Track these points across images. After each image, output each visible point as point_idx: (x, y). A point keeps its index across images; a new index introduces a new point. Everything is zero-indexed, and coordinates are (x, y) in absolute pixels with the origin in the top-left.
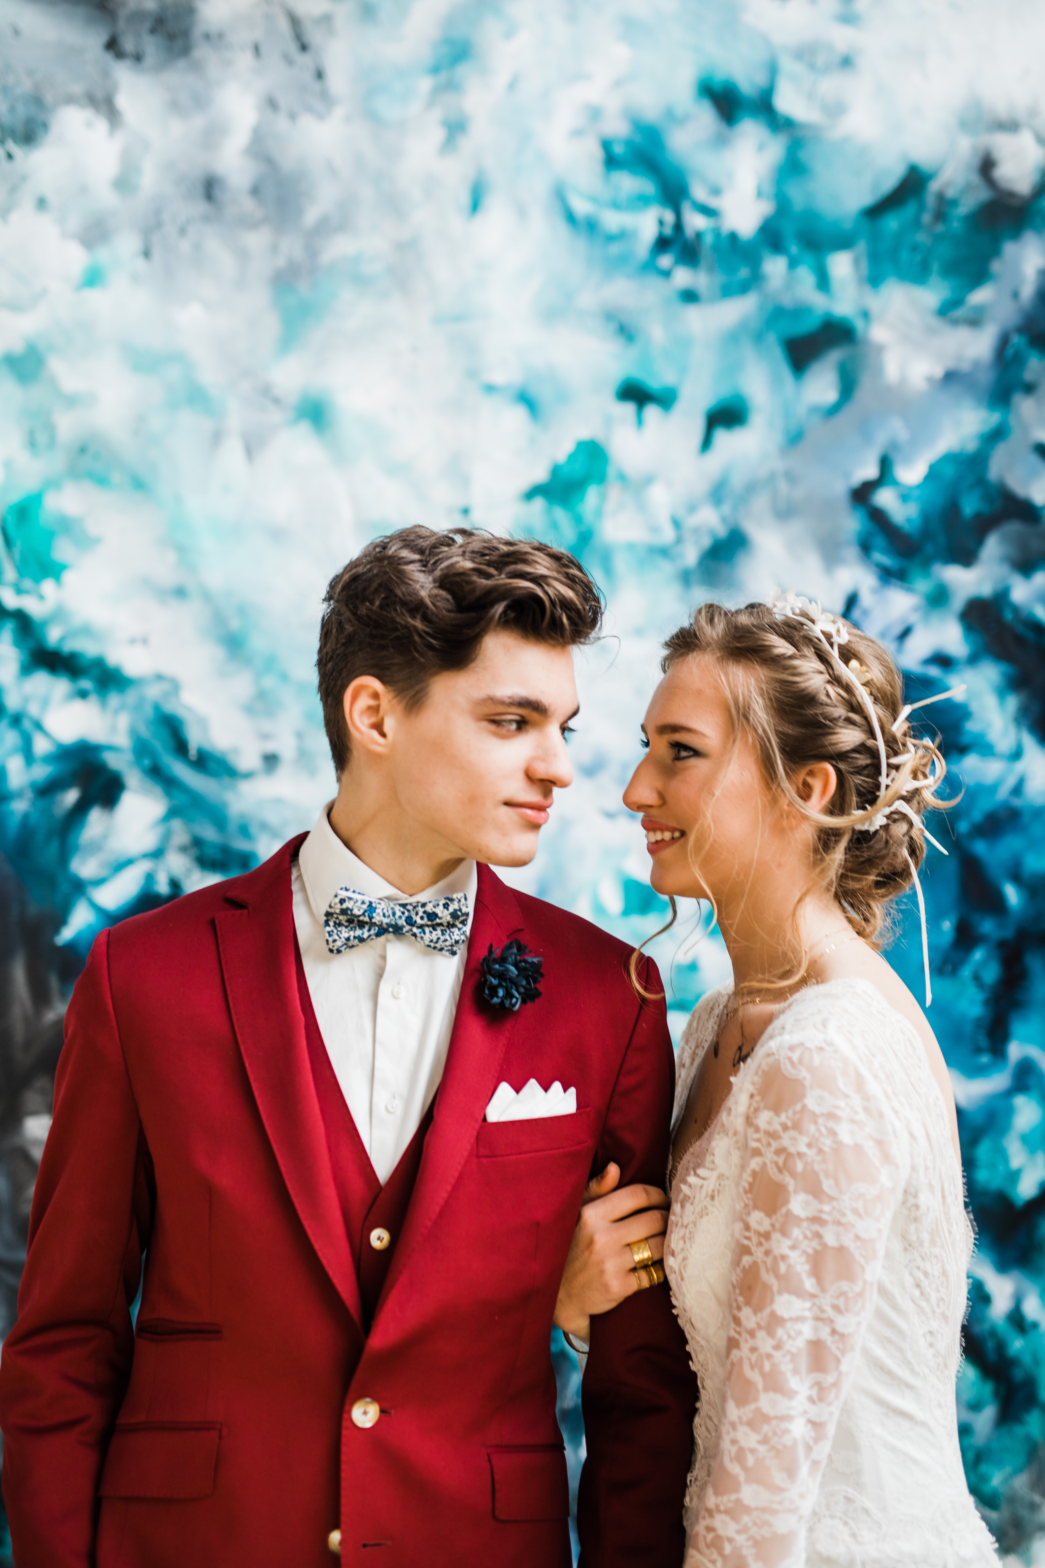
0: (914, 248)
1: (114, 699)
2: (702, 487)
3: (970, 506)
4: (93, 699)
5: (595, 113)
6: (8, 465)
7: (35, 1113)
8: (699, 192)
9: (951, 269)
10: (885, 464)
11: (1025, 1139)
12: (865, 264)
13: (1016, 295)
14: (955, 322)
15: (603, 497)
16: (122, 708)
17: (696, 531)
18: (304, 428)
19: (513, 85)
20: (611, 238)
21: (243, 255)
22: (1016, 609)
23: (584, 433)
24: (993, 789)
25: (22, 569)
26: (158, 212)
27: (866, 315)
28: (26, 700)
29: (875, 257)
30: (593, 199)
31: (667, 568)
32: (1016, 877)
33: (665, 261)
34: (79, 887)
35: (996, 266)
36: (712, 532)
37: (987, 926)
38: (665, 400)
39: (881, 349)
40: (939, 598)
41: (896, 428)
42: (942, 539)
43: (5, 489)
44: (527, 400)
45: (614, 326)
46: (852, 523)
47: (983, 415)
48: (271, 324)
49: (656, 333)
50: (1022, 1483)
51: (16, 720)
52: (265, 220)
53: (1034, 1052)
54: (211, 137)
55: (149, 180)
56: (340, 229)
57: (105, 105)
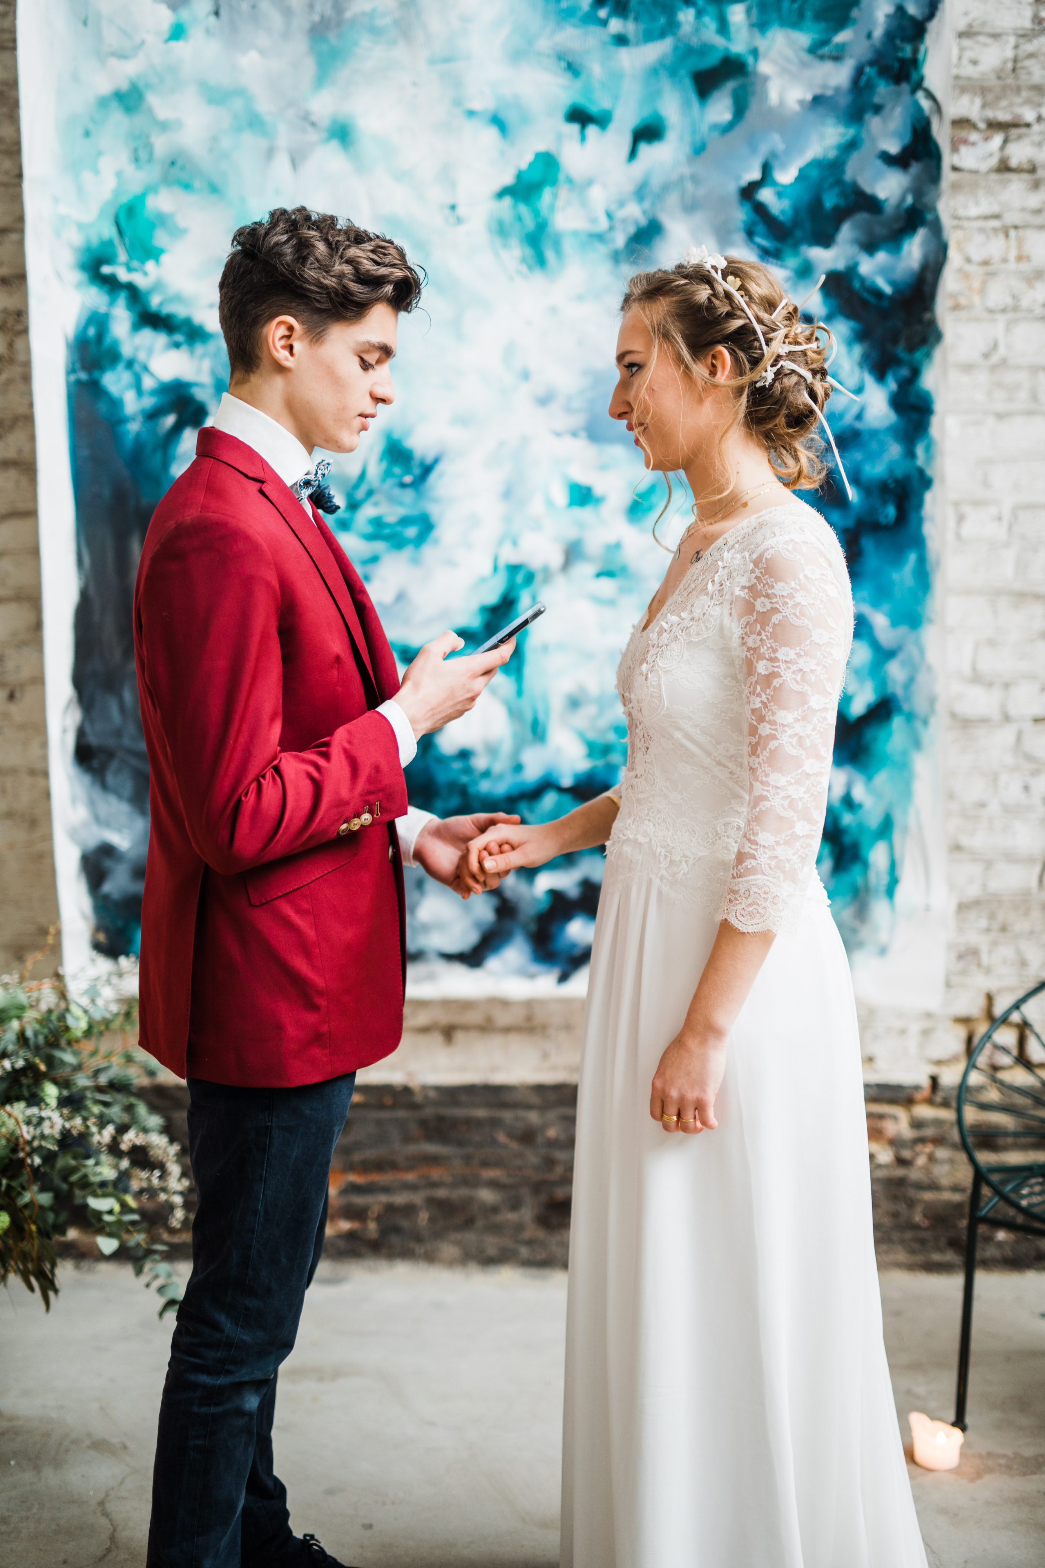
1: (199, 349)
2: (629, 187)
3: (830, 201)
4: (184, 348)
6: (119, 174)
9: (821, 15)
10: (766, 169)
12: (755, 12)
13: (869, 36)
14: (822, 58)
15: (555, 196)
16: (205, 354)
17: (624, 221)
18: (334, 145)
21: (287, 13)
22: (862, 280)
23: (541, 147)
24: (840, 417)
25: (131, 252)
27: (755, 52)
28: (137, 349)
29: (762, 8)
31: (602, 250)
33: (603, 13)
35: (855, 13)
36: (636, 223)
38: (601, 121)
39: (766, 79)
40: (805, 271)
41: (776, 141)
42: (808, 226)
43: (117, 193)
44: (498, 122)
45: (563, 64)
46: (741, 215)
47: (841, 129)
48: (309, 66)
49: (596, 69)
50: (848, 914)
51: (130, 364)
53: (866, 609)
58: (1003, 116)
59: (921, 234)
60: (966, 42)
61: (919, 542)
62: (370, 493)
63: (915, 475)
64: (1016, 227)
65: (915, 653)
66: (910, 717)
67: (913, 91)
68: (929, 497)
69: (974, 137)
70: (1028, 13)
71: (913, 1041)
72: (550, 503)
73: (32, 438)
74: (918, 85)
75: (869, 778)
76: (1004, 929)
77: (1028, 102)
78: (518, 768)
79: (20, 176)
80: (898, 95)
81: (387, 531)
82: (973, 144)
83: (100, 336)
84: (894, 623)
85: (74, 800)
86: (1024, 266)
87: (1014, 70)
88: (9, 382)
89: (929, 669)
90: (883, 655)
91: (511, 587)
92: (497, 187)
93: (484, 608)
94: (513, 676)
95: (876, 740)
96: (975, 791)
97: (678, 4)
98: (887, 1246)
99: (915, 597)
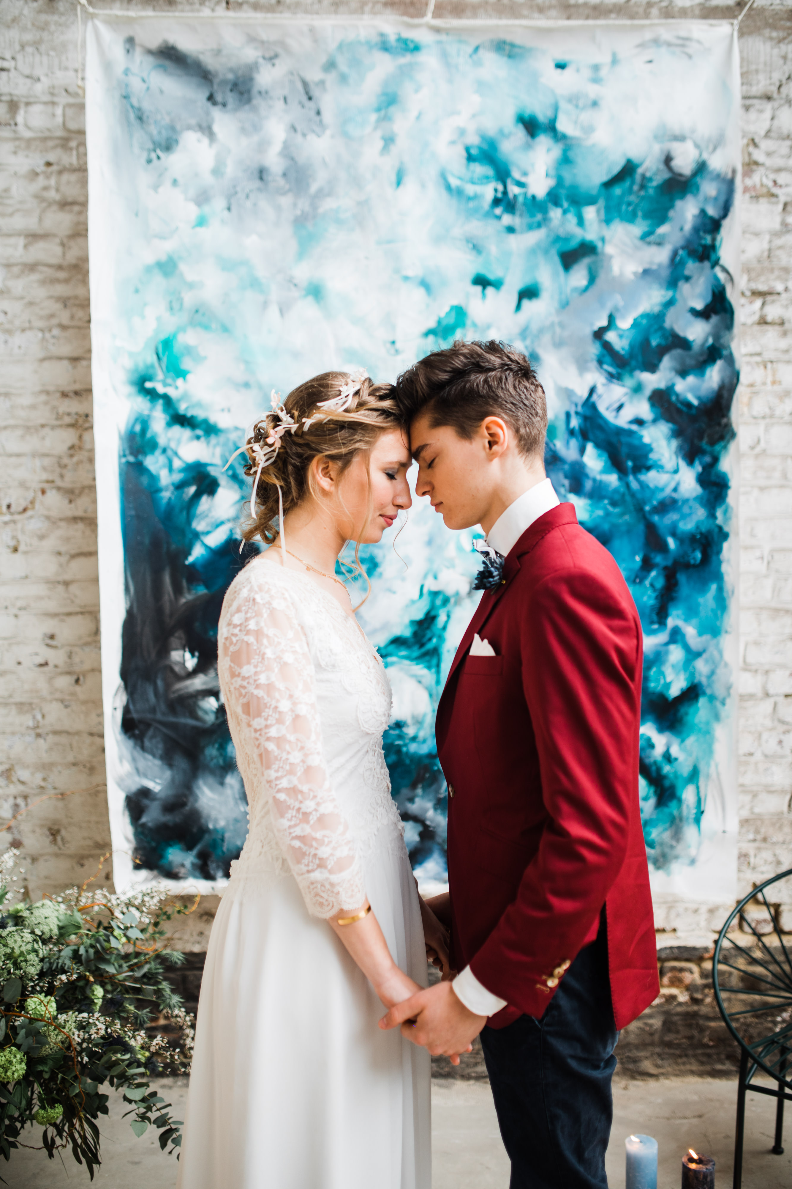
0: (629, 204)
1: (213, 439)
2: (517, 329)
3: (655, 341)
4: (203, 439)
5: (462, 132)
6: (159, 319)
7: (176, 649)
8: (516, 174)
9: (647, 216)
10: (611, 318)
11: (673, 666)
12: (603, 212)
13: (682, 229)
14: (649, 243)
16: (218, 444)
18: (310, 299)
19: (418, 118)
20: (469, 199)
21: (278, 209)
22: (677, 395)
23: (455, 302)
24: (662, 490)
25: (167, 373)
26: (234, 187)
27: (603, 240)
28: (169, 440)
29: (608, 209)
30: (460, 178)
32: (674, 535)
33: (498, 211)
34: (197, 536)
35: (671, 213)
37: (658, 559)
38: (497, 285)
39: (610, 257)
40: (638, 389)
41: (617, 300)
42: (640, 358)
43: (157, 332)
44: (425, 285)
45: (471, 246)
46: (594, 349)
47: (663, 292)
48: (293, 245)
49: (493, 249)
50: (667, 836)
51: (164, 451)
52: (290, 190)
53: (680, 623)
54: (262, 146)
55: (230, 170)
56: (329, 195)
57: (207, 130)
58: (762, 287)
59: (719, 364)
61: (718, 577)
63: (716, 530)
64: (772, 362)
65: (715, 653)
66: (712, 698)
67: (713, 267)
68: (725, 545)
70: (778, 219)
71: (703, 915)
73: (94, 502)
74: (716, 263)
75: (683, 741)
76: (765, 840)
77: (779, 278)
79: (89, 321)
80: (702, 269)
82: (743, 305)
83: (144, 431)
84: (700, 634)
85: (121, 759)
86: (777, 388)
87: (769, 257)
88: (80, 462)
89: (726, 665)
90: (693, 655)
91: (433, 607)
92: (424, 328)
93: (413, 622)
94: (434, 670)
95: (687, 714)
96: (746, 744)
97: (550, 205)
98: (684, 1059)
99: (716, 615)
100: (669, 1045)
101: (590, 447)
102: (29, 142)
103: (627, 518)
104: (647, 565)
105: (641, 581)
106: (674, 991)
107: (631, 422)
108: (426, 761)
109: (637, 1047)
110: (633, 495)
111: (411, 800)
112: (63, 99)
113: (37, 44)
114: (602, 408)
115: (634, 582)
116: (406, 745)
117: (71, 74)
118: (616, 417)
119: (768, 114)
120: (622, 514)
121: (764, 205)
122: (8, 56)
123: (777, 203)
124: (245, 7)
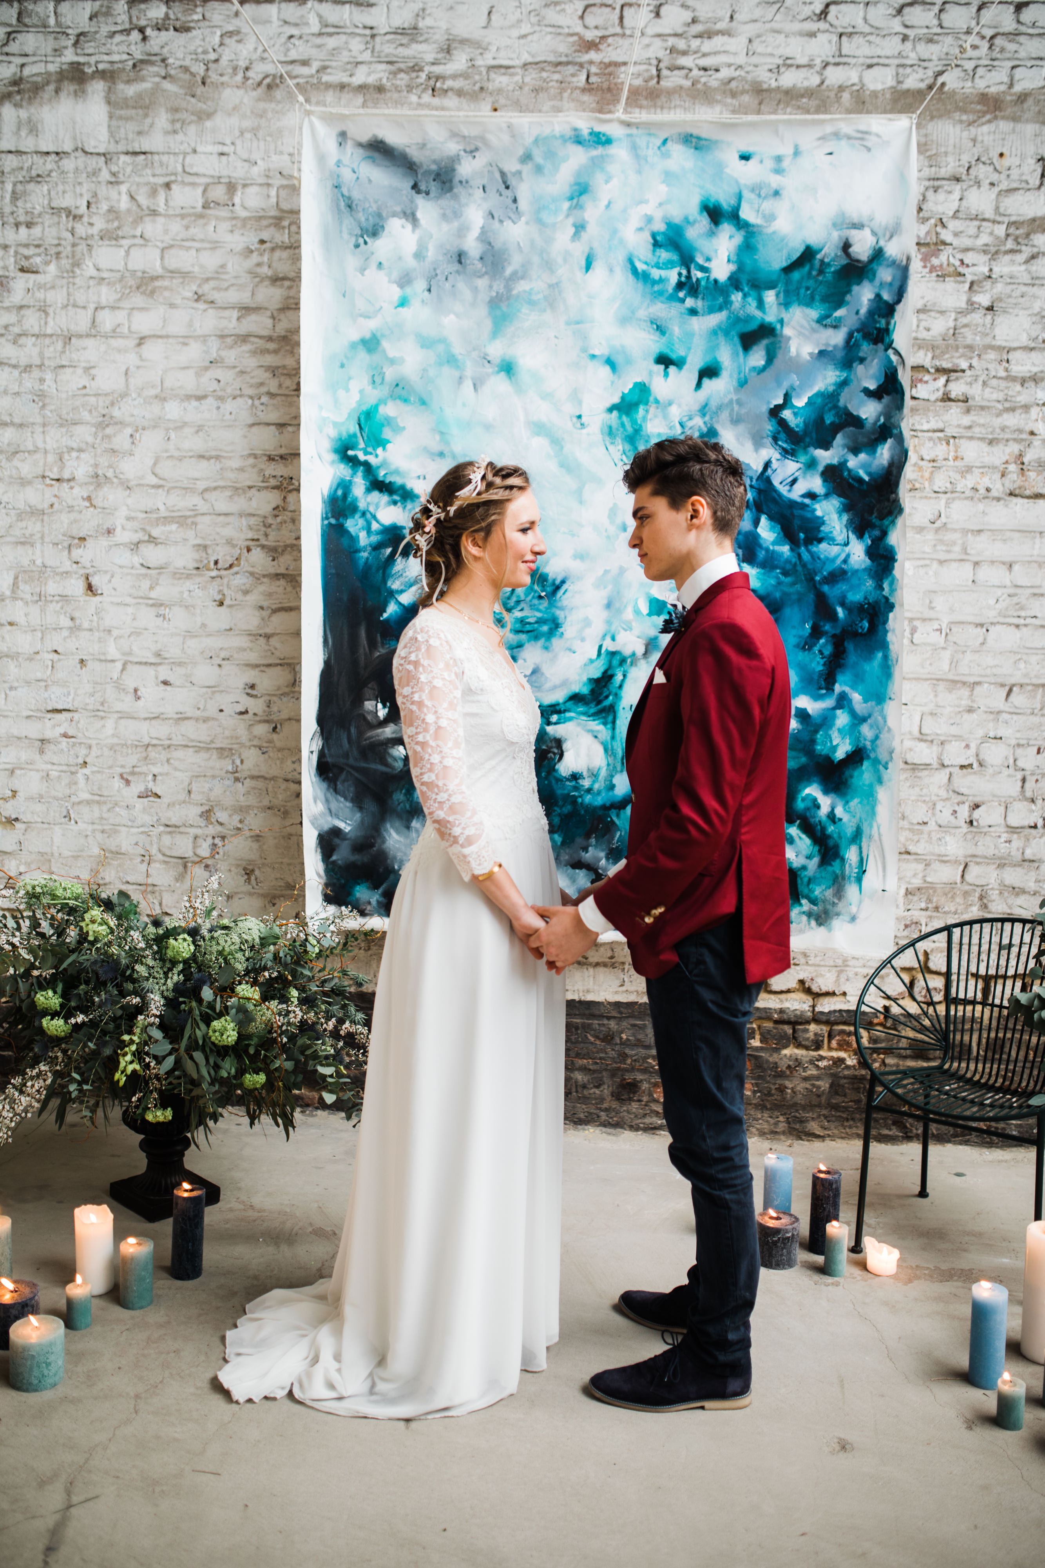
0: (807, 289)
1: (409, 505)
2: (696, 407)
3: (829, 419)
4: (398, 504)
5: (649, 220)
6: (361, 392)
7: (370, 699)
8: (700, 259)
9: (826, 299)
10: (787, 397)
11: (839, 730)
12: (782, 295)
13: (858, 312)
14: (826, 326)
15: (647, 411)
18: (503, 375)
19: (608, 207)
20: (654, 282)
21: (475, 290)
22: (849, 471)
23: (639, 380)
24: (833, 560)
25: (368, 442)
26: (435, 269)
27: (781, 321)
28: (368, 504)
29: (787, 293)
30: (647, 263)
32: (843, 605)
33: (681, 294)
34: (391, 594)
35: (848, 298)
36: (700, 430)
37: (827, 627)
38: (679, 363)
39: (789, 338)
40: (811, 465)
41: (794, 379)
42: (814, 435)
43: (360, 403)
44: (611, 363)
45: (655, 327)
46: (769, 426)
47: (838, 373)
48: (488, 324)
49: (676, 330)
50: (829, 893)
51: (364, 514)
52: (486, 273)
53: (847, 689)
54: (462, 232)
55: (431, 253)
56: (522, 278)
57: (411, 217)
58: (946, 364)
59: (890, 441)
60: (922, 316)
61: (884, 646)
62: (518, 602)
63: (883, 600)
64: (954, 438)
65: (880, 719)
66: (876, 762)
67: (886, 350)
68: (891, 615)
69: (927, 377)
70: (964, 298)
72: (637, 612)
73: (299, 560)
74: (890, 346)
75: (847, 802)
76: (937, 909)
77: (963, 355)
78: (612, 787)
79: (298, 390)
80: (876, 351)
81: (528, 627)
82: (926, 382)
83: (345, 495)
84: (866, 701)
86: (958, 463)
87: (954, 335)
88: (286, 522)
89: (889, 730)
90: (859, 720)
91: (610, 667)
92: (608, 405)
93: (591, 680)
94: (609, 726)
95: (851, 777)
96: (919, 813)
97: (731, 289)
98: (851, 1123)
99: (881, 682)
100: (836, 1107)
101: (764, 519)
102: (245, 220)
103: (798, 587)
104: (816, 633)
105: (810, 649)
106: (842, 1054)
107: (803, 496)
108: (601, 813)
109: (804, 1108)
110: (804, 566)
111: (585, 849)
112: (277, 181)
113: (255, 131)
114: (776, 482)
115: (803, 648)
116: (581, 797)
117: (286, 157)
118: (790, 491)
119: (956, 195)
120: (794, 584)
121: (950, 284)
122: (228, 142)
123: (964, 282)
124: (450, 93)
